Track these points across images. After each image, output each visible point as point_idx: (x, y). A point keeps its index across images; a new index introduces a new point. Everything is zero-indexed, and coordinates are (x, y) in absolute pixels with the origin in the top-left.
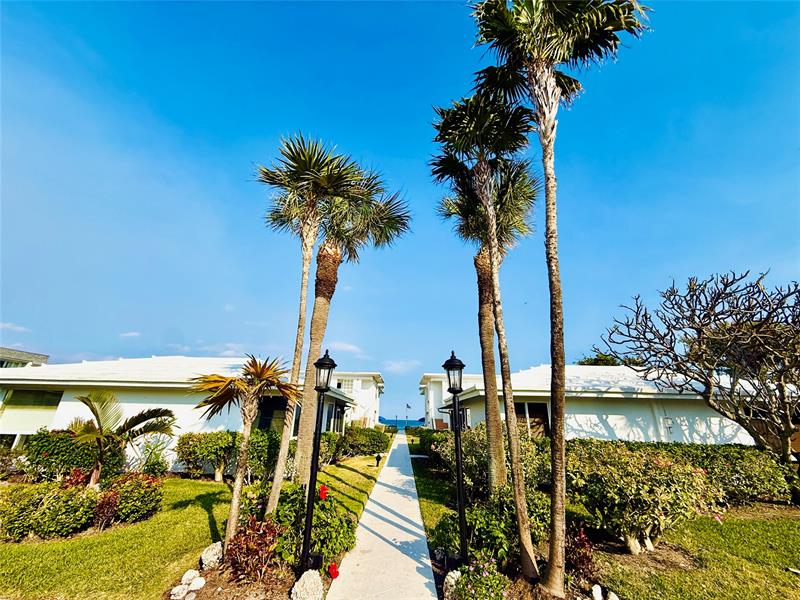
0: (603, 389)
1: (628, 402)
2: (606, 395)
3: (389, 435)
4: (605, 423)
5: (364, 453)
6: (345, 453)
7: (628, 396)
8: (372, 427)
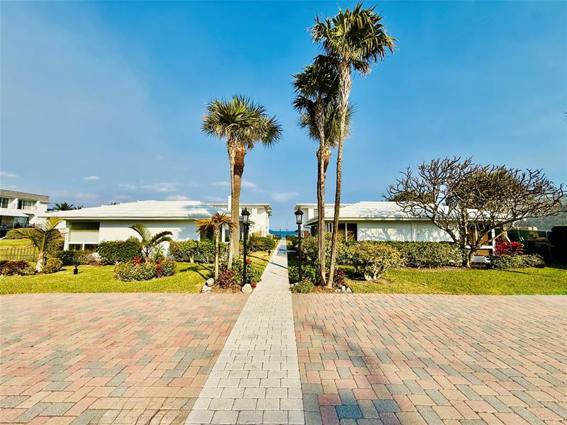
0: (385, 216)
1: (398, 222)
2: (386, 219)
3: (275, 240)
4: (386, 233)
5: (262, 250)
6: (251, 250)
7: (398, 219)
8: (265, 236)
